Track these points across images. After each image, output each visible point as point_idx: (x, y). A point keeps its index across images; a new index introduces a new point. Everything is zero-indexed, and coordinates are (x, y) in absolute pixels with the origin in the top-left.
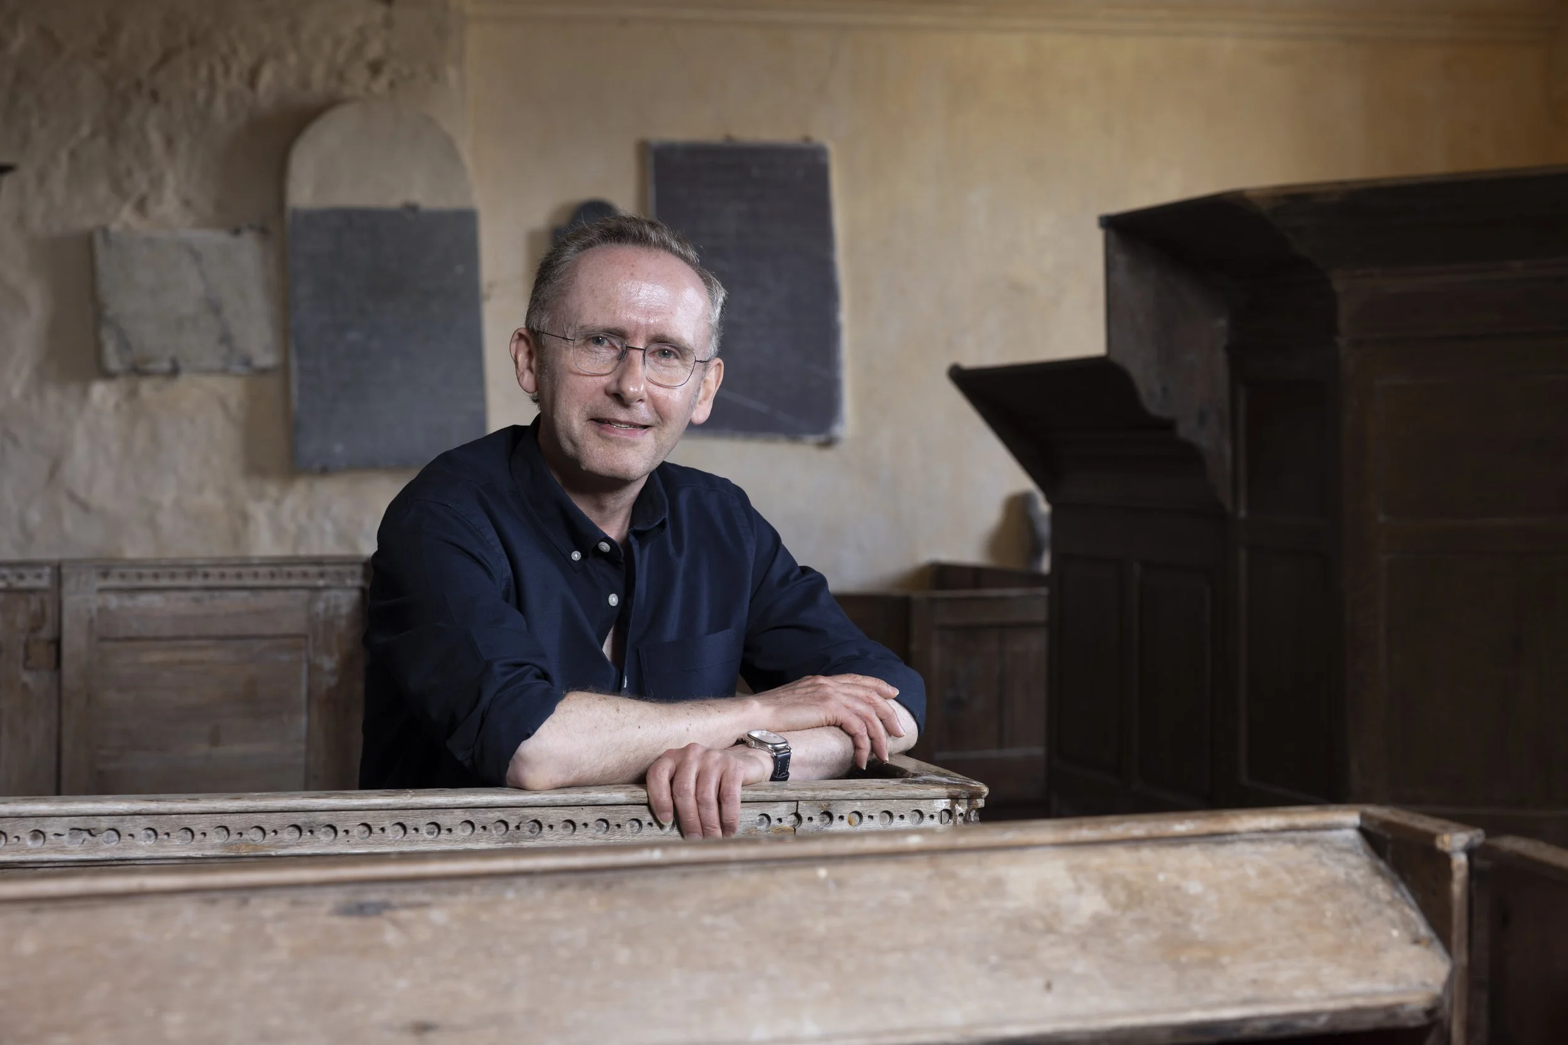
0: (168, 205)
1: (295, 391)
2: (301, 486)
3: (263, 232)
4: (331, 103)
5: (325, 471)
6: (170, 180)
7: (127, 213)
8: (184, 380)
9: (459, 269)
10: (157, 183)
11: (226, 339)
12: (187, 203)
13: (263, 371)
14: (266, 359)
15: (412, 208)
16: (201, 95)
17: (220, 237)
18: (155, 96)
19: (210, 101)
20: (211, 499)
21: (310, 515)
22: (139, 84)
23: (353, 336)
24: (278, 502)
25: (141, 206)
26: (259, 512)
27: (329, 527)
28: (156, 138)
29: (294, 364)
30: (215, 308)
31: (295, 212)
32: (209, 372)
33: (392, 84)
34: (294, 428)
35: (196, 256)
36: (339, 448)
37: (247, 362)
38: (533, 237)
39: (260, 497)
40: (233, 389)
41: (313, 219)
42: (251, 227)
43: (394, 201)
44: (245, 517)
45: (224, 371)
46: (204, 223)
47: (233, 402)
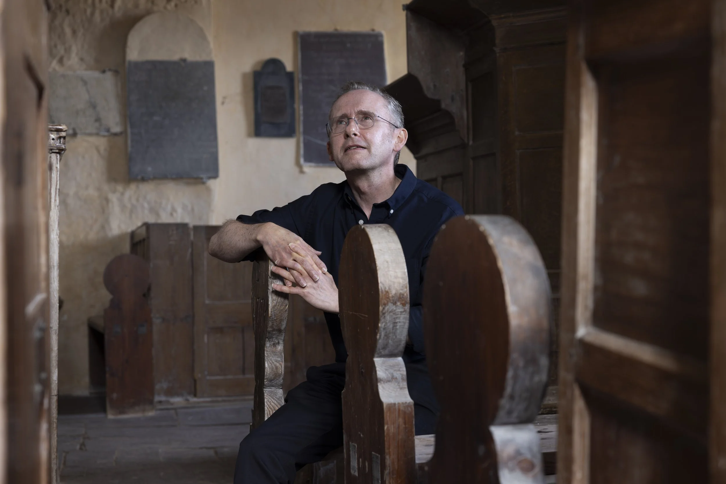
0: (73, 60)
1: (129, 142)
2: (133, 186)
3: (116, 72)
4: (148, 13)
5: (144, 180)
6: (74, 49)
7: (54, 64)
8: (79, 137)
9: (205, 88)
10: (68, 50)
11: (98, 120)
12: (82, 59)
13: (116, 134)
14: (117, 129)
15: (184, 60)
16: (89, 11)
17: (96, 74)
18: (68, 12)
19: (93, 14)
20: (92, 192)
21: (138, 200)
22: (61, 6)
23: (156, 118)
24: (122, 194)
25: (61, 61)
26: (114, 198)
27: (146, 205)
28: (68, 31)
29: (129, 131)
30: (93, 106)
31: (130, 62)
32: (90, 134)
33: (176, 6)
34: (130, 160)
35: (85, 83)
36: (150, 169)
37: (108, 130)
38: (245, 76)
39: (114, 191)
40: (102, 142)
41: (137, 65)
42: (110, 70)
43: (176, 57)
44: (107, 200)
45: (97, 134)
46: (89, 68)
47: (102, 149)
